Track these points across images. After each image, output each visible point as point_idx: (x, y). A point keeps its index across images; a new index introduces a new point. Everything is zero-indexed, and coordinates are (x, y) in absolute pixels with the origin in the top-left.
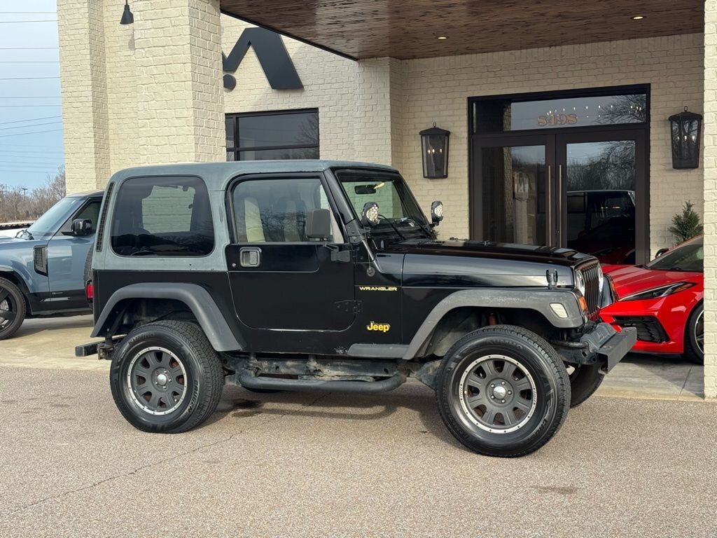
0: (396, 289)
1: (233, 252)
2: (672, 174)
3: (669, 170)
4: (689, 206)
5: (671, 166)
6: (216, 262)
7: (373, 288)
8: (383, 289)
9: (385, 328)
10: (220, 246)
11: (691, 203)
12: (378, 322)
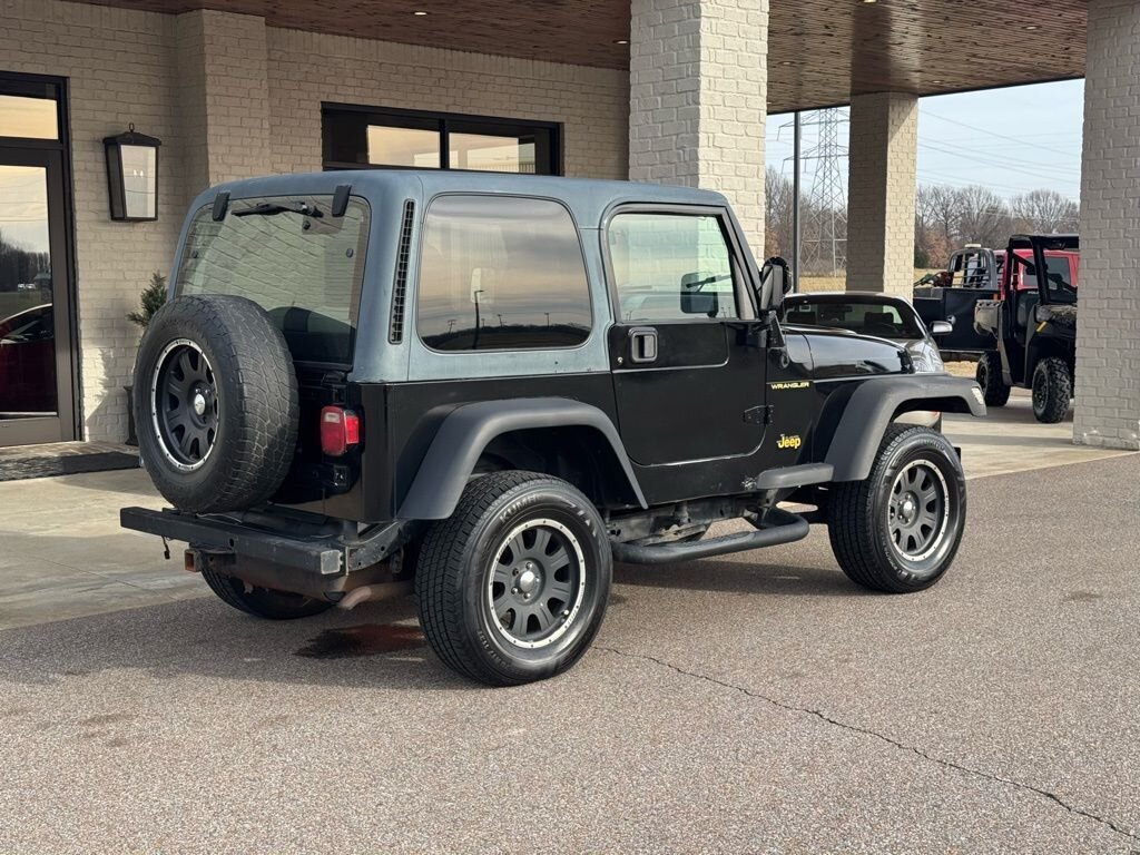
0: (807, 384)
1: (619, 339)
2: (108, 228)
3: (105, 222)
4: (158, 280)
5: (107, 216)
6: (592, 358)
7: (786, 386)
8: (795, 385)
9: (794, 442)
10: (600, 327)
11: (162, 275)
12: (788, 435)
